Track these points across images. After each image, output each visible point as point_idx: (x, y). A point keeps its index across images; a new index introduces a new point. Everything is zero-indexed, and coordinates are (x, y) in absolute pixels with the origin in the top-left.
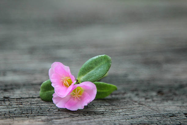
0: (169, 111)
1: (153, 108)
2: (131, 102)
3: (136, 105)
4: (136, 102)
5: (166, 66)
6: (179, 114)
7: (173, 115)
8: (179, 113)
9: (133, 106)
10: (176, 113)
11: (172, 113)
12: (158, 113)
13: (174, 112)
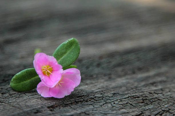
0: (31, 106)
7: (37, 110)
8: (42, 107)
10: (39, 108)
11: (35, 108)
12: (21, 111)
13: (37, 107)
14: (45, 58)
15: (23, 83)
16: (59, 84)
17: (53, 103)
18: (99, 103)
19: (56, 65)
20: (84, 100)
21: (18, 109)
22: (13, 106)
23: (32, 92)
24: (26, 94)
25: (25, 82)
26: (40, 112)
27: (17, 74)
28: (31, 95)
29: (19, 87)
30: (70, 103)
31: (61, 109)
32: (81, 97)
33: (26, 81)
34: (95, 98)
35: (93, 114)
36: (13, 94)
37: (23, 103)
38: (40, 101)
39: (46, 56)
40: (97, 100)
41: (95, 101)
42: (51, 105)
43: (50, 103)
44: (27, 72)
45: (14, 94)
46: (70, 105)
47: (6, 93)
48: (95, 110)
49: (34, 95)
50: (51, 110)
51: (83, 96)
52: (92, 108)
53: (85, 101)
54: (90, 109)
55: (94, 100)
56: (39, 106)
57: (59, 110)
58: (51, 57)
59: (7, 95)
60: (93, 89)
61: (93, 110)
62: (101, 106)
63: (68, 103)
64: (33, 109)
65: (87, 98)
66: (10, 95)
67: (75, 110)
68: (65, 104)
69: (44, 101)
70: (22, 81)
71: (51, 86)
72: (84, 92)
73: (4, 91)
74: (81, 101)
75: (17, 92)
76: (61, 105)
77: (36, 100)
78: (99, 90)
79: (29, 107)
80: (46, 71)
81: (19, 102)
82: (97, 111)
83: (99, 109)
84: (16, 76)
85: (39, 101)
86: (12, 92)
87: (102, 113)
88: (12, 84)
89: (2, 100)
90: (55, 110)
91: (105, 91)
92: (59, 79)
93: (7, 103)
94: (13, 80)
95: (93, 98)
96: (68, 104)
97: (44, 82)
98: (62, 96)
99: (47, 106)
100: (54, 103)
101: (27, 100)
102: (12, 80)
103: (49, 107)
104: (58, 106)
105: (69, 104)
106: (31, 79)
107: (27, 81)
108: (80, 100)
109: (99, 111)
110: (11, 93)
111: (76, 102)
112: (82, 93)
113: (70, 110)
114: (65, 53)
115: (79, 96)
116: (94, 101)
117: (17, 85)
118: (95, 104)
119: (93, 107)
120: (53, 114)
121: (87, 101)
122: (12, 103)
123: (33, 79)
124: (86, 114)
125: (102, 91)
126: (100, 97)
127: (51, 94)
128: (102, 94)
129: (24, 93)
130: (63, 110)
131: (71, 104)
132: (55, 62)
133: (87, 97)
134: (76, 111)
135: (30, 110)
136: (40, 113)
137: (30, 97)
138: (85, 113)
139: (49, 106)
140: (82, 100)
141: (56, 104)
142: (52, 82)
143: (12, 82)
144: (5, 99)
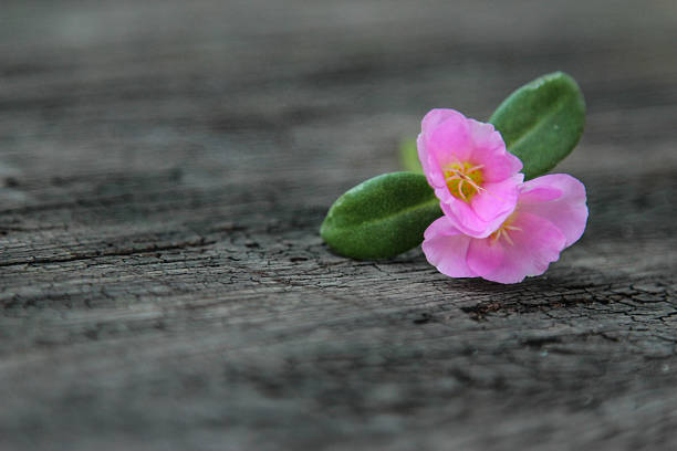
0: (401, 303)
1: (339, 293)
2: (247, 276)
3: (267, 286)
4: (262, 274)
5: (303, 135)
6: (444, 310)
7: (424, 315)
8: (441, 308)
9: (259, 290)
10: (431, 309)
11: (417, 310)
12: (367, 314)
13: (421, 306)
14: (462, 128)
15: (370, 224)
16: (505, 233)
17: (482, 299)
18: (652, 309)
19: (499, 157)
20: (594, 299)
21: (356, 308)
22: (336, 299)
23: (401, 262)
24: (379, 266)
25: (377, 222)
26: (435, 321)
27: (352, 192)
28: (398, 270)
29: (355, 242)
30: (546, 302)
31: (510, 318)
32: (583, 287)
33: (381, 217)
34: (635, 294)
35: (631, 338)
36: (331, 264)
37: (372, 291)
38: (432, 292)
39: (466, 120)
40: (642, 302)
41: (637, 304)
42: (473, 304)
43: (468, 298)
44: (386, 185)
45: (336, 264)
46: (546, 309)
47: (305, 259)
48: (639, 330)
49: (406, 271)
50: (475, 319)
51: (591, 286)
52: (628, 322)
53: (597, 301)
54: (620, 324)
55: (634, 300)
56: (432, 304)
57: (504, 319)
58: (481, 124)
59: (310, 265)
60: (627, 270)
61: (631, 329)
62: (660, 318)
63: (535, 302)
64: (411, 311)
65: (606, 293)
66: (323, 266)
67: (563, 322)
68: (526, 305)
69: (447, 291)
70: (368, 219)
71: (479, 233)
72: (592, 276)
73: (298, 253)
74: (582, 301)
75: (344, 260)
76: (509, 306)
77: (419, 287)
78: (650, 273)
79: (393, 304)
80: (462, 181)
81: (356, 288)
82: (647, 333)
83: (652, 327)
84: (347, 197)
85: (429, 289)
86: (327, 258)
87: (665, 339)
88: (329, 229)
89: (293, 277)
90: (488, 318)
91: (672, 276)
92: (510, 208)
93: (312, 288)
94: (335, 215)
95: (629, 296)
96: (536, 306)
97: (454, 216)
98: (513, 277)
99: (460, 305)
100: (486, 298)
101: (386, 285)
102: (330, 214)
103: (466, 310)
104: (500, 308)
105: (541, 305)
106: (401, 213)
107: (385, 220)
108: (579, 297)
109: (654, 333)
110: (325, 261)
111: (564, 301)
112: (585, 277)
113: (548, 323)
114: (529, 124)
115: (574, 283)
116: (631, 302)
117: (350, 233)
118: (638, 312)
119: (630, 321)
120: (484, 328)
121: (605, 302)
122: (331, 289)
123: (408, 212)
124: (605, 337)
125: (661, 277)
126: (654, 294)
127: (472, 268)
128: (659, 285)
129: (374, 265)
130: (519, 322)
131: (548, 305)
132: (495, 147)
133: (605, 290)
134: (567, 327)
135: (399, 313)
136: (437, 325)
137: (395, 276)
138: (599, 333)
139: (467, 305)
140: (589, 297)
141: (491, 302)
142: (479, 221)
143: (330, 220)
144: (303, 277)
